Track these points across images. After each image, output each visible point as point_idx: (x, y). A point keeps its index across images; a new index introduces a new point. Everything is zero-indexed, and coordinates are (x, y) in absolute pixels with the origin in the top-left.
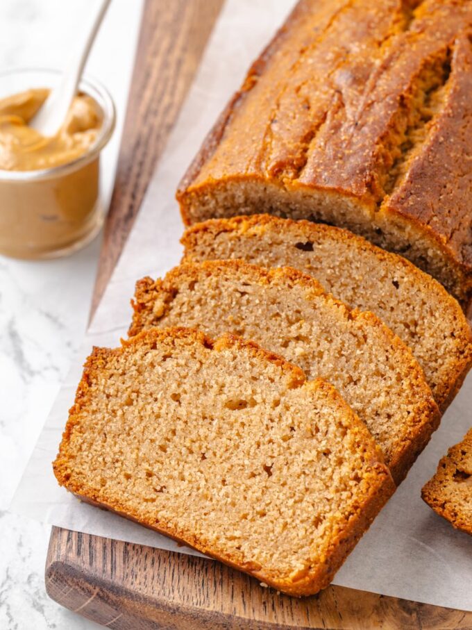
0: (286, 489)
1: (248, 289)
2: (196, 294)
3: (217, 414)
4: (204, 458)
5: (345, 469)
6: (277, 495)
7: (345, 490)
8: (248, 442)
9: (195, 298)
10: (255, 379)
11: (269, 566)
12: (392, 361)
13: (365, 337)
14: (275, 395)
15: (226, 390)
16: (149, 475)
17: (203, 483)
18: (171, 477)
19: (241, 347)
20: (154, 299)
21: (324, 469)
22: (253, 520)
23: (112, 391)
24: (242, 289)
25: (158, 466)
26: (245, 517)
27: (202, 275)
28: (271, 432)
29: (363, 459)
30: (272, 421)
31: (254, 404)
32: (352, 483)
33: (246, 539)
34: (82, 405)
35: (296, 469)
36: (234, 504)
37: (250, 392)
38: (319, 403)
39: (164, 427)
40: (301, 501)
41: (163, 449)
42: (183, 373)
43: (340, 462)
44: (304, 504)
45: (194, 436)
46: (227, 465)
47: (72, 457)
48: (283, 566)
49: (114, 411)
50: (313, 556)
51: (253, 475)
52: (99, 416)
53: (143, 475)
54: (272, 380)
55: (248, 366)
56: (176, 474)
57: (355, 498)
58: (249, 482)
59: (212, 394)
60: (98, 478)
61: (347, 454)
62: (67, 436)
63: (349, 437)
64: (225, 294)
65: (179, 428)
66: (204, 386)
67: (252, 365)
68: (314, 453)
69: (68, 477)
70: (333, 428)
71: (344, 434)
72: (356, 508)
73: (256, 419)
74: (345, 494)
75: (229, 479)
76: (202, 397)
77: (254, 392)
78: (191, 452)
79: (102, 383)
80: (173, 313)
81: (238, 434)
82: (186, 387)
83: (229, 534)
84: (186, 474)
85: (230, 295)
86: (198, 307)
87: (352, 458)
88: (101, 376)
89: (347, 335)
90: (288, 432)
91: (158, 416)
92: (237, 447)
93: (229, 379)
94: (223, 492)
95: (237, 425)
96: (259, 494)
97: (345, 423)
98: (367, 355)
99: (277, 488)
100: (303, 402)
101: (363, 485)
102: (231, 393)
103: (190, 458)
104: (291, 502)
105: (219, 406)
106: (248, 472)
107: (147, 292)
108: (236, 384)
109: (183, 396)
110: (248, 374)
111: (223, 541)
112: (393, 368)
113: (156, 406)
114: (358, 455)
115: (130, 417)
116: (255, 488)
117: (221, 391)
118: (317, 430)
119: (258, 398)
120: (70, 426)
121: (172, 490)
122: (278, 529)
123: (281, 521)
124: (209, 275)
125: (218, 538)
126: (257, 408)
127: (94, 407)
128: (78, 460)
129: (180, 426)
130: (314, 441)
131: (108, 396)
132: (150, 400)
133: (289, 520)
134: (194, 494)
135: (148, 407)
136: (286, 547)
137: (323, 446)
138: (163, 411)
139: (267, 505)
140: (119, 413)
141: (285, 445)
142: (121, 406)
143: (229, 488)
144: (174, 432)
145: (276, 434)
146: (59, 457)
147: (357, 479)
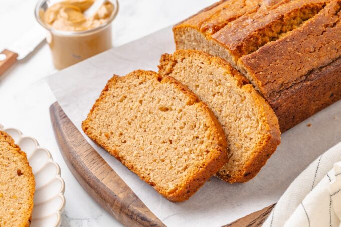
0: (176, 151)
1: (202, 66)
2: (183, 65)
3: (155, 112)
4: (145, 131)
5: (203, 147)
6: (172, 154)
7: (201, 156)
8: (165, 127)
9: (182, 66)
10: (174, 98)
11: (159, 185)
12: (255, 111)
13: (245, 97)
14: (180, 107)
15: (161, 101)
16: (121, 134)
17: (142, 142)
18: (130, 137)
19: (171, 83)
20: (167, 64)
21: (194, 145)
22: (158, 163)
23: (115, 95)
24: (200, 65)
25: (125, 131)
26: (155, 161)
27: (186, 56)
28: (176, 124)
29: (212, 143)
30: (177, 119)
31: (172, 110)
32: (205, 153)
33: (153, 171)
34: (102, 98)
35: (182, 143)
36: (152, 154)
37: (170, 104)
38: (198, 114)
39: (133, 113)
40: (181, 158)
41: (130, 124)
42: (146, 91)
43: (202, 143)
44: (182, 159)
45: (143, 120)
46: (154, 136)
47: (91, 120)
48: (165, 186)
49: (114, 104)
50: (179, 184)
51: (164, 142)
52: (107, 104)
53: (118, 134)
54: (180, 100)
55: (172, 92)
56: (132, 136)
57: (204, 160)
58: (161, 145)
59: (155, 102)
60: (99, 131)
61: (205, 139)
62: (92, 111)
63: (208, 132)
64: (193, 66)
65: (138, 115)
66: (153, 99)
67: (174, 92)
68: (192, 137)
69: (87, 129)
70: (202, 126)
71: (206, 130)
72: (204, 165)
73: (170, 117)
74: (200, 158)
75: (153, 143)
76: (151, 103)
77: (172, 105)
78: (141, 127)
79: (112, 90)
80: (174, 72)
81: (162, 123)
82: (146, 98)
83: (146, 167)
84: (136, 137)
85: (195, 67)
86: (183, 71)
87: (207, 142)
88: (113, 86)
89: (238, 96)
90: (183, 125)
91: (131, 109)
92: (160, 128)
93: (163, 96)
94: (149, 148)
95: (162, 118)
96: (164, 151)
97: (207, 125)
98: (244, 107)
99: (172, 149)
100: (192, 112)
101: (209, 155)
102: (162, 104)
103: (140, 130)
104: (177, 157)
105: (157, 108)
106: (162, 140)
107: (165, 60)
108: (166, 100)
109: (144, 101)
110: (171, 96)
111: (143, 170)
112: (255, 115)
113: (131, 104)
114: (210, 141)
115: (120, 107)
116: (163, 148)
117: (159, 102)
118: (195, 126)
119: (173, 107)
120: (94, 106)
121: (128, 143)
122: (168, 169)
123: (170, 165)
124: (189, 56)
125: (141, 168)
126: (172, 111)
127: (106, 100)
128: (93, 122)
129: (139, 115)
130: (193, 131)
131: (114, 96)
132: (130, 101)
133: (173, 166)
134: (137, 146)
135: (129, 104)
136: (169, 177)
137: (195, 134)
138: (134, 107)
139: (166, 157)
140: (116, 104)
141: (180, 131)
142: (118, 102)
143: (152, 147)
144: (136, 117)
145: (177, 125)
146: (86, 119)
147: (208, 152)
